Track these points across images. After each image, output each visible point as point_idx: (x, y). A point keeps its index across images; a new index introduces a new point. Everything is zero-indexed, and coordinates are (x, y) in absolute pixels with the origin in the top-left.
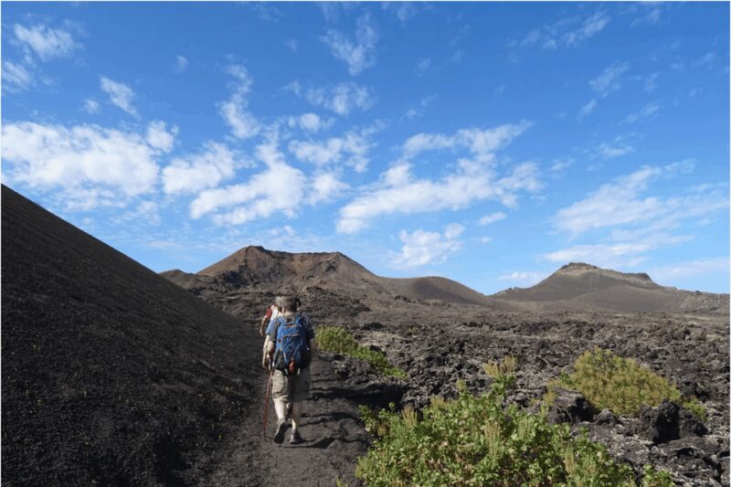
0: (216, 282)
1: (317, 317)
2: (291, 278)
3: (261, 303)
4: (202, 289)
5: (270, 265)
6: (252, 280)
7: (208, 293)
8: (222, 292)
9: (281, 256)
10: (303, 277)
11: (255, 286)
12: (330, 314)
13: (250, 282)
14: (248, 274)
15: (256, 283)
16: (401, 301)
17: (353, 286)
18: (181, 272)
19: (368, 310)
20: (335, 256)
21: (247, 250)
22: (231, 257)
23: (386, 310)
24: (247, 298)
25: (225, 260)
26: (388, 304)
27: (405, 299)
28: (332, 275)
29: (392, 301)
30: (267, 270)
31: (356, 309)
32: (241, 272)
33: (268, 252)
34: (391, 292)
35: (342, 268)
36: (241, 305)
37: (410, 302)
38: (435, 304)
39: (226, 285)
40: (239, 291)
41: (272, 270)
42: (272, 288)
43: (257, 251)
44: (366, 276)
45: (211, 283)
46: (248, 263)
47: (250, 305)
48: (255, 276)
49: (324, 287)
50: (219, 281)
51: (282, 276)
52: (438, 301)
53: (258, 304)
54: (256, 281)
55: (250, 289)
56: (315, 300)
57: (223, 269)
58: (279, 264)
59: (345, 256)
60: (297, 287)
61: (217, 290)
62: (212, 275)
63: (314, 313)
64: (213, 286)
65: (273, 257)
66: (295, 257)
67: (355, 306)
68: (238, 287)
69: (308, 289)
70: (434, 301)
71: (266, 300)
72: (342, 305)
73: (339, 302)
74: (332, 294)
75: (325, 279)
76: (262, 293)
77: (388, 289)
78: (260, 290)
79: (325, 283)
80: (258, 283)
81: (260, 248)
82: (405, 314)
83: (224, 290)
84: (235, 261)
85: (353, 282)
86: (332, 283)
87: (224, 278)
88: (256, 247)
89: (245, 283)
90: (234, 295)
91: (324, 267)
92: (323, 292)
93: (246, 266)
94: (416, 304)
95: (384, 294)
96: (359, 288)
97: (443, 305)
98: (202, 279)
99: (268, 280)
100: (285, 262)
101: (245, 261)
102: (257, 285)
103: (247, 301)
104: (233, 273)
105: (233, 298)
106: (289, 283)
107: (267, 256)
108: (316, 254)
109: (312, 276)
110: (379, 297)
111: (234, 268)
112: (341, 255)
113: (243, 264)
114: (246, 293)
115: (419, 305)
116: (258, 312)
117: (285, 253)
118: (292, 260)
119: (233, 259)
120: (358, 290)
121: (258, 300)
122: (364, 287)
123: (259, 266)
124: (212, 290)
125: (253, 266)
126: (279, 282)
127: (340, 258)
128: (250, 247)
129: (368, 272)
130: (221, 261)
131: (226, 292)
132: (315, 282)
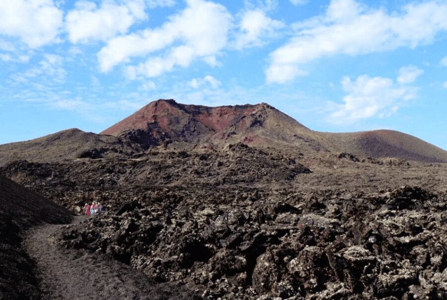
0: (120, 141)
1: (243, 181)
2: (209, 135)
3: (173, 165)
4: (104, 150)
5: (184, 121)
6: (163, 139)
7: (111, 155)
8: (127, 154)
9: (196, 111)
10: (224, 136)
11: (166, 146)
12: (260, 178)
13: (161, 142)
14: (159, 132)
15: (168, 143)
16: (347, 160)
17: (285, 143)
18: (80, 131)
19: (307, 171)
20: (260, 108)
21: (157, 104)
22: (138, 113)
23: (331, 171)
24: (156, 160)
25: (131, 116)
26: (331, 164)
27: (352, 157)
28: (259, 131)
29: (335, 159)
30: (180, 127)
31: (293, 170)
32: (150, 130)
33: (181, 107)
34: (331, 149)
35: (270, 122)
36: (148, 168)
37: (358, 161)
38: (391, 163)
39: (133, 145)
40: (147, 152)
41: (187, 127)
42: (187, 147)
43: (167, 106)
44: (299, 132)
45: (114, 143)
46: (159, 120)
47: (159, 167)
48: (166, 135)
49: (250, 145)
50: (124, 141)
51: (199, 133)
52: (393, 159)
53: (169, 167)
54: (167, 140)
55: (161, 149)
56: (240, 161)
57: (130, 127)
58: (194, 120)
59: (272, 108)
60: (217, 146)
61: (121, 152)
62: (116, 134)
63: (241, 176)
64: (117, 146)
65: (187, 112)
66: (213, 111)
67: (292, 167)
68: (147, 148)
69: (231, 146)
70: (388, 159)
71: (179, 161)
72: (275, 166)
73: (271, 162)
74: (261, 152)
75: (250, 135)
76: (174, 153)
77: (327, 146)
78: (172, 150)
79: (251, 140)
80: (171, 142)
81: (172, 102)
82: (357, 176)
83: (129, 151)
84: (143, 117)
85: (283, 139)
86: (259, 140)
87: (130, 138)
88: (167, 101)
89: (156, 143)
90: (139, 156)
91: (248, 121)
92: (250, 150)
93: (156, 123)
94: (366, 164)
95: (322, 152)
96: (293, 145)
97: (400, 164)
98: (104, 139)
99: (182, 139)
100: (201, 117)
101: (155, 117)
102: (169, 145)
103: (155, 163)
104: (141, 132)
105: (138, 160)
106: (207, 141)
107: (180, 112)
108: (237, 106)
109: (234, 133)
110: (319, 156)
111: (142, 126)
112: (268, 106)
113: (153, 121)
114: (155, 154)
115: (371, 165)
116: (169, 177)
117: (201, 107)
118: (210, 115)
119: (140, 115)
120: (292, 147)
121: (170, 162)
122: (297, 144)
123: (171, 123)
124: (116, 151)
125: (164, 123)
126: (195, 140)
127: (268, 110)
128: (159, 101)
129: (302, 126)
130: (128, 118)
131: (132, 153)
132: (239, 138)
